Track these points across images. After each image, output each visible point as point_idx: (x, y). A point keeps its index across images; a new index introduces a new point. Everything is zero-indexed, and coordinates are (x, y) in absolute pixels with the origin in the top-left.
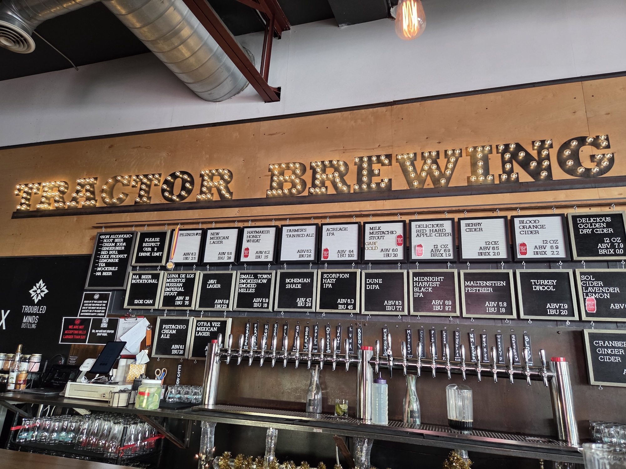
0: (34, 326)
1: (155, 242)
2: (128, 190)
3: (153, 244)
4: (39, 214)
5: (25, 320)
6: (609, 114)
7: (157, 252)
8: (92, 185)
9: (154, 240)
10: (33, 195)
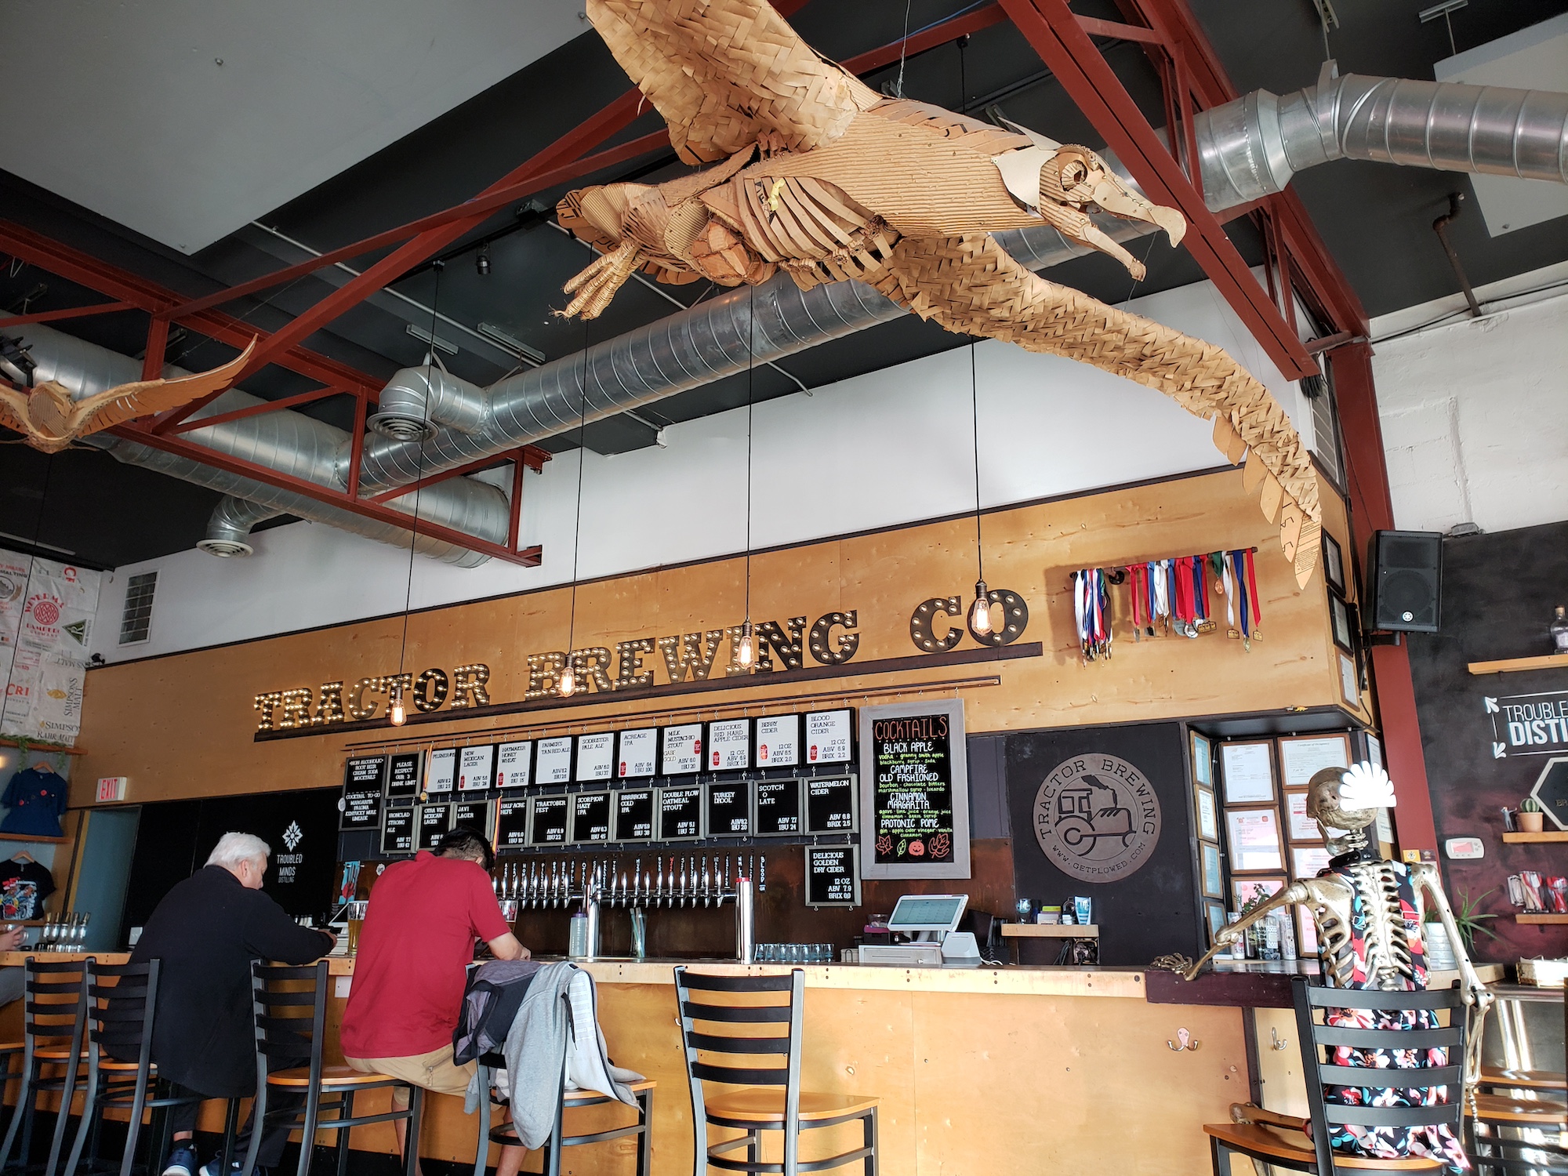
0: (292, 880)
1: (407, 767)
2: (376, 697)
3: (405, 769)
4: (284, 735)
5: (281, 874)
6: (861, 583)
7: (410, 780)
8: (336, 691)
9: (407, 764)
10: (274, 707)
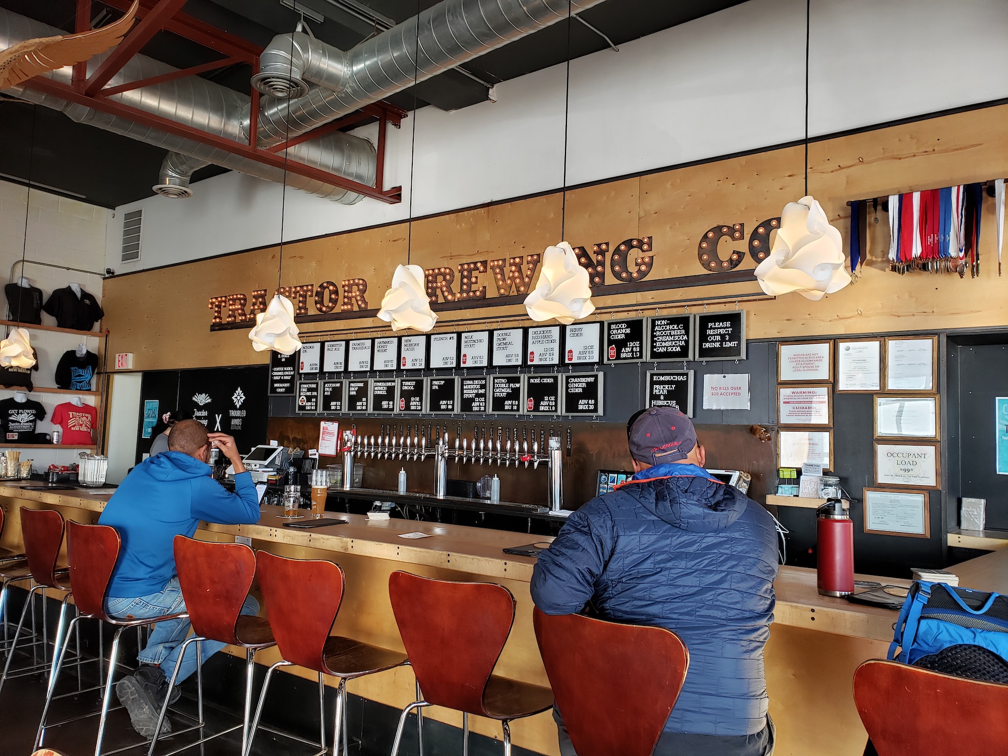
0: (239, 428)
1: (724, 328)
3: (722, 331)
4: (229, 327)
5: (232, 423)
6: (656, 213)
8: (262, 297)
9: (723, 325)
10: (222, 307)
